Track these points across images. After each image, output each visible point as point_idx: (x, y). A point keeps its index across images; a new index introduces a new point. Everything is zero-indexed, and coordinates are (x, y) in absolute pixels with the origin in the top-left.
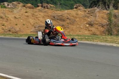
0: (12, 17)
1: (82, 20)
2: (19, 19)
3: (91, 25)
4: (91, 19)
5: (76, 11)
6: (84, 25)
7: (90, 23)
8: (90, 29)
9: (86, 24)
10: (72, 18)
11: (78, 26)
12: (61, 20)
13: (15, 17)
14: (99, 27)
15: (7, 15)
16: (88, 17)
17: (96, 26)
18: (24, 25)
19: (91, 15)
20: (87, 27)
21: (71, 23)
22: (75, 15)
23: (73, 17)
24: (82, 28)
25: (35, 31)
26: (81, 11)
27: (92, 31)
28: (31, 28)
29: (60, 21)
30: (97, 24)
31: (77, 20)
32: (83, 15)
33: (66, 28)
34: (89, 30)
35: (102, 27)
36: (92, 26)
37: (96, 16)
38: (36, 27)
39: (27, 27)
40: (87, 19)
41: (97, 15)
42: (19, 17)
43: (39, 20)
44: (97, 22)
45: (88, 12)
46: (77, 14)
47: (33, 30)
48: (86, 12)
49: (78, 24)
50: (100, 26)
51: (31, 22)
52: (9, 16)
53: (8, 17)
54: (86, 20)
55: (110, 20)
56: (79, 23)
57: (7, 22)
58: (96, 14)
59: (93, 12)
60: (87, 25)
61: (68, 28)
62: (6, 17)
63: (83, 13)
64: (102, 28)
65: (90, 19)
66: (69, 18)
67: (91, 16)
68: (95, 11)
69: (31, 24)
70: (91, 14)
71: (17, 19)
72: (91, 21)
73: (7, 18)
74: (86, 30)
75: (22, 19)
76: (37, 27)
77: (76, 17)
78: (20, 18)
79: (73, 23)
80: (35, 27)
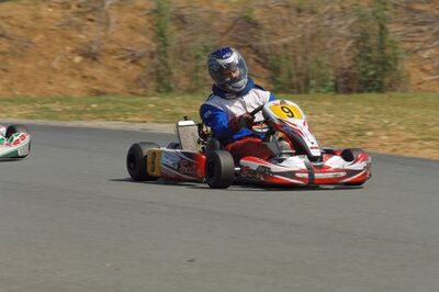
1: (58, 40)
3: (90, 56)
4: (90, 34)
5: (33, 8)
7: (87, 49)
8: (89, 71)
9: (73, 52)
10: (19, 32)
14: (123, 64)
16: (79, 28)
17: (111, 61)
19: (91, 20)
20: (77, 67)
21: (14, 54)
22: (29, 23)
23: (22, 27)
24: (58, 68)
26: (50, 7)
27: (94, 78)
30: (114, 52)
31: (35, 40)
32: (57, 19)
34: (85, 77)
35: (133, 62)
36: (94, 59)
37: (107, 24)
40: (73, 34)
41: (113, 20)
44: (112, 47)
45: (79, 6)
46: (37, 18)
48: (69, 7)
49: (42, 55)
54: (70, 38)
55: (160, 35)
56: (44, 52)
58: (107, 14)
59: (95, 9)
60: (78, 59)
63: (58, 14)
64: (131, 68)
65: (86, 32)
66: (9, 32)
67: (88, 23)
68: (103, 5)
70: (90, 16)
72: (92, 42)
74: (73, 75)
77: (33, 30)
79: (21, 51)
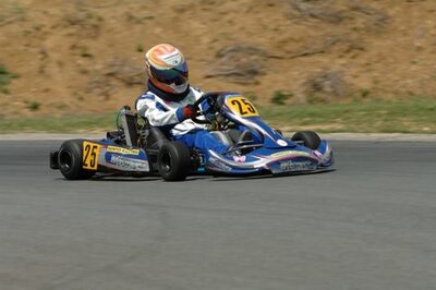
0: (113, 18)
2: (147, 21)
11: (401, 39)
13: (131, 18)
15: (92, 10)
42: (145, 13)
52: (101, 12)
53: (100, 19)
57: (94, 38)
62: (90, 16)
71: (139, 22)
73: (94, 21)
75: (158, 24)
78: (151, 18)
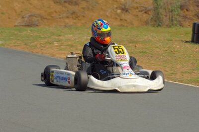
6: (113, 10)
12: (72, 3)
18: (2, 13)
25: (22, 24)
28: (16, 19)
29: (69, 4)
33: (79, 17)
38: (24, 16)
39: (9, 18)
43: (31, 4)
47: (19, 23)
50: (141, 11)
51: (17, 8)
61: (84, 16)
69: (16, 13)
76: (26, 17)
80: (23, 18)
